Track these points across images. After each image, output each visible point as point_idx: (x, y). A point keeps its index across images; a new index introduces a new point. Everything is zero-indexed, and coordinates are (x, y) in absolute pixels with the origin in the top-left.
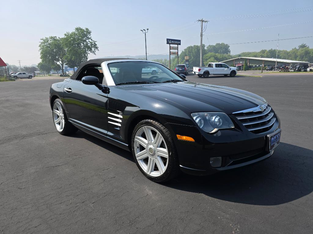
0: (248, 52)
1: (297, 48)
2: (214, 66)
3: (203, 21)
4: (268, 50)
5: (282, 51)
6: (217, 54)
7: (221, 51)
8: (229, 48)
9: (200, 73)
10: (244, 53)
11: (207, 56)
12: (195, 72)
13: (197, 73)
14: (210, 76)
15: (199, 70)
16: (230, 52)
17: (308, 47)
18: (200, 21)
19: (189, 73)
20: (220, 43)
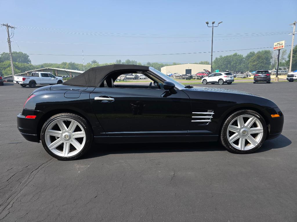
0: (50, 64)
1: (91, 63)
2: (40, 75)
3: (8, 27)
4: (68, 63)
5: (79, 65)
6: (17, 63)
7: (19, 60)
8: (29, 58)
9: (25, 83)
10: (45, 64)
11: (5, 65)
12: (17, 82)
13: (20, 83)
14: (36, 85)
15: (24, 79)
16: (30, 62)
17: (98, 63)
18: (5, 25)
19: (4, 83)
20: (18, 52)
